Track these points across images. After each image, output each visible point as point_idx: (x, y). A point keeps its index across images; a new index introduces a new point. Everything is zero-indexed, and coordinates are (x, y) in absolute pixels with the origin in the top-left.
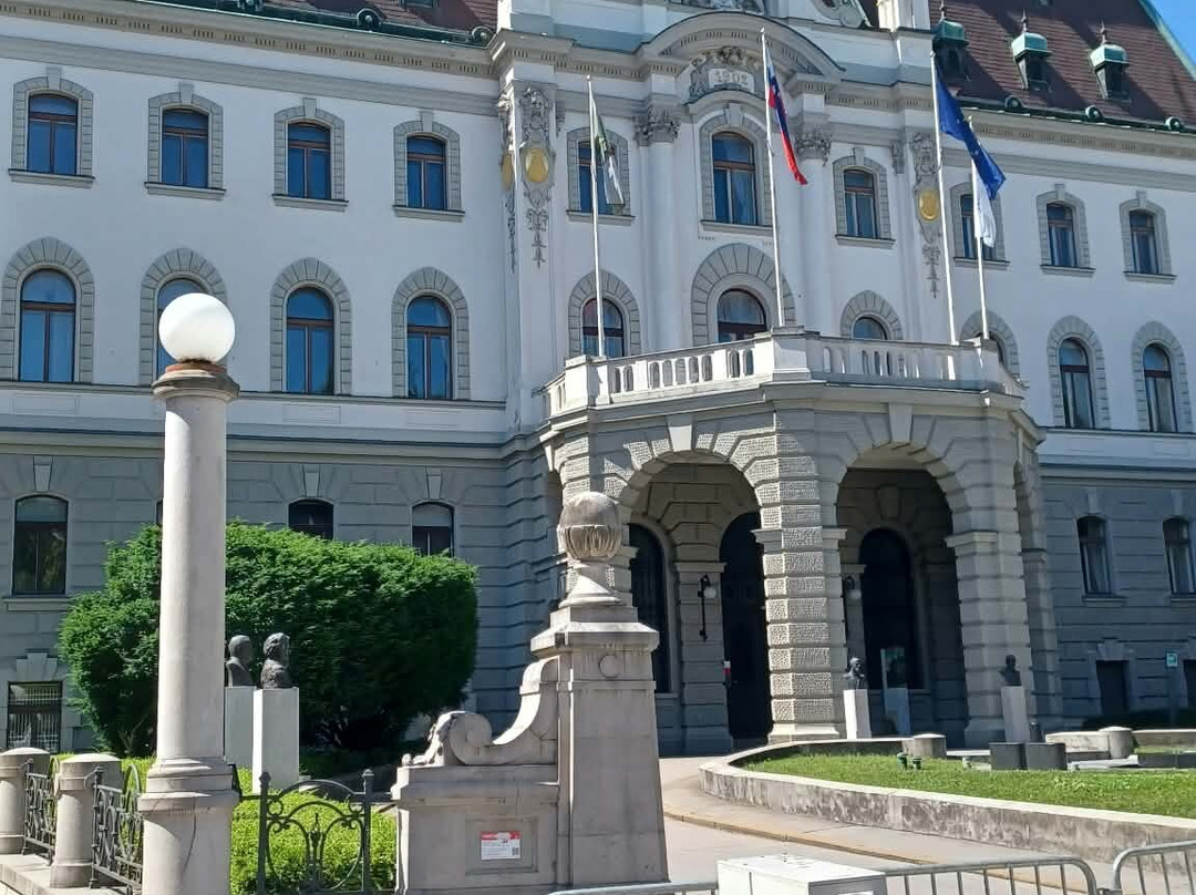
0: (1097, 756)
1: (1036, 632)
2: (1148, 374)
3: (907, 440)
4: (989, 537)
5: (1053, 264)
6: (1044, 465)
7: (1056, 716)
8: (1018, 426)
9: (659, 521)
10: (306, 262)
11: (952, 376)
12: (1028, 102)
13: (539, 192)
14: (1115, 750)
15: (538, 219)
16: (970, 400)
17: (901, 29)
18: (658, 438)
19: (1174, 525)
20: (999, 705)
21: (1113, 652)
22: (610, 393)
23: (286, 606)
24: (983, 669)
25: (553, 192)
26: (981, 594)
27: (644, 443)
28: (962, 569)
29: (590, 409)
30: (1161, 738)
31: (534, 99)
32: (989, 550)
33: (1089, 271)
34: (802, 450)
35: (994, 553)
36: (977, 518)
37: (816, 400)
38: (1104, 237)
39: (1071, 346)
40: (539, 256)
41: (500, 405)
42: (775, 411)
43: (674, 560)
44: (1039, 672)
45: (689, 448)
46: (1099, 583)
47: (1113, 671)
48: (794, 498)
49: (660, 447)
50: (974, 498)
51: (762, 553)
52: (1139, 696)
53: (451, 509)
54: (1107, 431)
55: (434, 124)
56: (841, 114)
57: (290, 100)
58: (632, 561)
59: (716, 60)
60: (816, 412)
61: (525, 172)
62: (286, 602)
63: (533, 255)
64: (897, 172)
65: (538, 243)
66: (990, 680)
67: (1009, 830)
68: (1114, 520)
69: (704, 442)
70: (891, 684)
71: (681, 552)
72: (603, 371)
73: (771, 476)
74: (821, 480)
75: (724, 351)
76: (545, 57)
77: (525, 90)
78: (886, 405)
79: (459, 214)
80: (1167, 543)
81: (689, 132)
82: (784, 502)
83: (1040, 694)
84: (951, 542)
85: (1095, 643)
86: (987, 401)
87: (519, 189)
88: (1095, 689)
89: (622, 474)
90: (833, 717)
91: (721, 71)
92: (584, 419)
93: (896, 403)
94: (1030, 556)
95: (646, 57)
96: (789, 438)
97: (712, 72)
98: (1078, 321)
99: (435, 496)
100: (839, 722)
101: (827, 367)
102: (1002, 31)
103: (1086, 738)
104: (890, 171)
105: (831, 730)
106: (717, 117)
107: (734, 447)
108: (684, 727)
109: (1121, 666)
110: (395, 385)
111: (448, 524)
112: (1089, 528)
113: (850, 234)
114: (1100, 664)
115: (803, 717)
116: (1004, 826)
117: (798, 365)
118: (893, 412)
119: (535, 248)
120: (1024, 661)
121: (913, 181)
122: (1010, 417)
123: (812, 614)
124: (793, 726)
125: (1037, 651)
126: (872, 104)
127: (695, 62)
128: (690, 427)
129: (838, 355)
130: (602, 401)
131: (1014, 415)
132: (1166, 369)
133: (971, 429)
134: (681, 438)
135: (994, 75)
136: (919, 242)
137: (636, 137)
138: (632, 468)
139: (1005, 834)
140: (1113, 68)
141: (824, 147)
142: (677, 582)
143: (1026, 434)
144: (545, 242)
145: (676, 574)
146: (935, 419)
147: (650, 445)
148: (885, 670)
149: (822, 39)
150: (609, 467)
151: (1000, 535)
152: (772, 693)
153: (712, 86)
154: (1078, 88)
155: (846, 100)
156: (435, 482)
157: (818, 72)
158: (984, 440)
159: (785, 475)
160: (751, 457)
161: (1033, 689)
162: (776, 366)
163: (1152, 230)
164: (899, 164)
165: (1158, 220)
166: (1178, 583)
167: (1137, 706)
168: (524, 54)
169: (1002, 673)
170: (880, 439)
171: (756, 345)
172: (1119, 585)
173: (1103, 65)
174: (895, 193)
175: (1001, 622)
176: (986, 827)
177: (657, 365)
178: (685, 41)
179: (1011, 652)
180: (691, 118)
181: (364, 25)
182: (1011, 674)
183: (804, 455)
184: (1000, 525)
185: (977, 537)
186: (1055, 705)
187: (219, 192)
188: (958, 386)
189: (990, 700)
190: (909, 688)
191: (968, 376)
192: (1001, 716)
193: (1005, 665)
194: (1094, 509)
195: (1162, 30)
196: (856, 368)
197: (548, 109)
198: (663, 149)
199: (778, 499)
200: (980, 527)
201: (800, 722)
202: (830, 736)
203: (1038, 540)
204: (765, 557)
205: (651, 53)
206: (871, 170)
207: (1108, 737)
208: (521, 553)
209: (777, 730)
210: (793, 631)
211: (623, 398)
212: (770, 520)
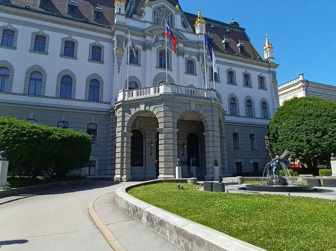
0: (235, 184)
1: (222, 155)
2: (247, 105)
3: (194, 109)
4: (212, 132)
5: (229, 83)
6: (226, 122)
7: (227, 173)
8: (220, 109)
9: (142, 129)
10: (67, 70)
11: (205, 96)
12: (225, 51)
13: (120, 58)
14: (239, 182)
15: (119, 64)
16: (209, 101)
17: (200, 33)
18: (137, 108)
19: (252, 136)
20: (213, 171)
21: (239, 160)
22: (128, 97)
23: (10, 138)
24: (210, 162)
25: (123, 58)
26: (210, 145)
27: (134, 109)
28: (206, 140)
29: (123, 101)
30: (250, 179)
31: (120, 39)
32: (212, 135)
33: (236, 85)
34: (169, 110)
35: (214, 136)
36: (210, 128)
37: (173, 98)
38: (239, 78)
39: (232, 99)
40: (119, 71)
41: (109, 103)
42: (163, 101)
43: (145, 138)
44: (223, 164)
45: (144, 110)
46: (237, 147)
47: (239, 164)
48: (167, 121)
49: (138, 109)
50: (209, 123)
51: (159, 134)
52: (244, 169)
53: (97, 125)
54: (239, 116)
55: (99, 44)
56: (186, 49)
57: (66, 36)
58: (132, 136)
59: (161, 36)
60: (173, 102)
61: (117, 54)
62: (10, 137)
63: (118, 71)
64: (198, 61)
65: (119, 68)
66: (211, 165)
67: (183, 241)
68: (241, 134)
69: (147, 108)
70: (193, 166)
71: (147, 136)
72: (126, 93)
73: (162, 116)
74: (173, 117)
75: (153, 88)
76: (123, 31)
77: (118, 37)
78: (190, 101)
79: (103, 63)
80: (250, 139)
81: (154, 49)
82: (164, 122)
83: (223, 169)
84: (204, 134)
85: (235, 158)
86: (213, 102)
87: (115, 57)
88: (235, 168)
89: (129, 116)
90: (173, 173)
91: (162, 38)
92: (121, 103)
93: (192, 101)
94: (222, 139)
95: (145, 32)
96: (166, 107)
97: (160, 38)
98: (234, 94)
99: (93, 122)
100: (175, 174)
101: (177, 92)
102: (220, 39)
103: (232, 179)
104: (197, 61)
105: (173, 176)
106: (161, 47)
107: (154, 110)
108: (146, 174)
109: (240, 163)
110: (85, 98)
111: (96, 128)
112: (235, 135)
113: (188, 72)
114: (237, 163)
115: (166, 173)
116: (181, 238)
117: (169, 90)
118: (191, 102)
119: (118, 70)
120: (219, 161)
121: (201, 63)
122: (218, 106)
123: (169, 149)
124: (163, 175)
125: (223, 159)
126: (193, 47)
127: (156, 36)
128: (144, 105)
129: (179, 89)
130: (126, 99)
131: (219, 106)
132: (250, 105)
133: (210, 108)
134: (142, 107)
135: (219, 46)
136: (202, 75)
137: (143, 49)
138: (131, 114)
139: (181, 243)
140: (241, 47)
141: (183, 55)
142: (146, 143)
143: (222, 111)
144: (120, 68)
145: (146, 141)
146: (201, 105)
147: (135, 109)
148: (191, 163)
149: (185, 34)
150: (126, 114)
151: (215, 132)
152: (159, 167)
153: (160, 40)
154: (235, 50)
155: (188, 46)
156: (93, 119)
157: (182, 39)
158: (212, 110)
159: (164, 116)
160: (157, 112)
161: (221, 167)
162: (164, 91)
163: (248, 78)
164: (199, 60)
165: (250, 76)
166: (252, 147)
167: (244, 171)
168: (118, 30)
169: (214, 163)
170: (188, 109)
171: (160, 86)
172: (240, 147)
173: (240, 47)
174: (198, 65)
175: (215, 152)
176: (173, 236)
177: (138, 91)
178: (154, 30)
179: (216, 158)
180: (155, 46)
181: (84, 22)
182: (216, 164)
183: (170, 111)
184: (215, 130)
185: (210, 132)
186: (227, 171)
187: (47, 54)
188: (207, 98)
189: (211, 169)
190: (196, 167)
191: (209, 96)
192: (213, 173)
193: (214, 161)
194: (236, 132)
195: (251, 42)
196: (183, 93)
197: (123, 41)
198: (148, 51)
199: (163, 122)
200: (210, 130)
201: (165, 174)
202: (172, 178)
203: (224, 135)
204: (159, 135)
205: (146, 31)
206: (193, 60)
207: (237, 179)
208: (110, 135)
209: (160, 176)
210: (165, 152)
211: (131, 98)
212: (161, 126)
